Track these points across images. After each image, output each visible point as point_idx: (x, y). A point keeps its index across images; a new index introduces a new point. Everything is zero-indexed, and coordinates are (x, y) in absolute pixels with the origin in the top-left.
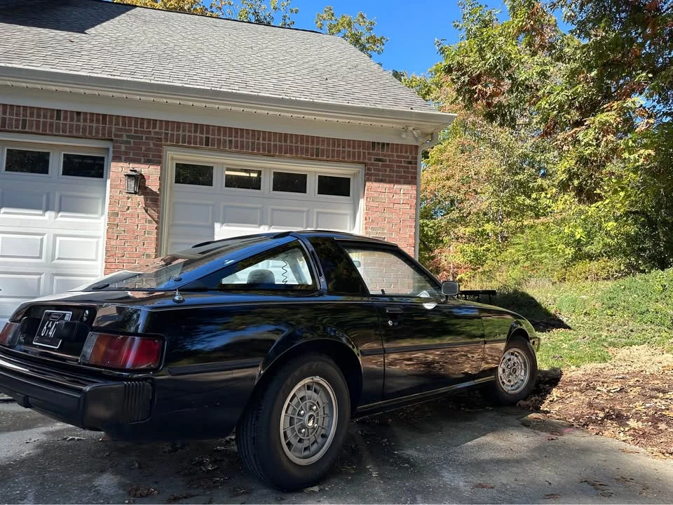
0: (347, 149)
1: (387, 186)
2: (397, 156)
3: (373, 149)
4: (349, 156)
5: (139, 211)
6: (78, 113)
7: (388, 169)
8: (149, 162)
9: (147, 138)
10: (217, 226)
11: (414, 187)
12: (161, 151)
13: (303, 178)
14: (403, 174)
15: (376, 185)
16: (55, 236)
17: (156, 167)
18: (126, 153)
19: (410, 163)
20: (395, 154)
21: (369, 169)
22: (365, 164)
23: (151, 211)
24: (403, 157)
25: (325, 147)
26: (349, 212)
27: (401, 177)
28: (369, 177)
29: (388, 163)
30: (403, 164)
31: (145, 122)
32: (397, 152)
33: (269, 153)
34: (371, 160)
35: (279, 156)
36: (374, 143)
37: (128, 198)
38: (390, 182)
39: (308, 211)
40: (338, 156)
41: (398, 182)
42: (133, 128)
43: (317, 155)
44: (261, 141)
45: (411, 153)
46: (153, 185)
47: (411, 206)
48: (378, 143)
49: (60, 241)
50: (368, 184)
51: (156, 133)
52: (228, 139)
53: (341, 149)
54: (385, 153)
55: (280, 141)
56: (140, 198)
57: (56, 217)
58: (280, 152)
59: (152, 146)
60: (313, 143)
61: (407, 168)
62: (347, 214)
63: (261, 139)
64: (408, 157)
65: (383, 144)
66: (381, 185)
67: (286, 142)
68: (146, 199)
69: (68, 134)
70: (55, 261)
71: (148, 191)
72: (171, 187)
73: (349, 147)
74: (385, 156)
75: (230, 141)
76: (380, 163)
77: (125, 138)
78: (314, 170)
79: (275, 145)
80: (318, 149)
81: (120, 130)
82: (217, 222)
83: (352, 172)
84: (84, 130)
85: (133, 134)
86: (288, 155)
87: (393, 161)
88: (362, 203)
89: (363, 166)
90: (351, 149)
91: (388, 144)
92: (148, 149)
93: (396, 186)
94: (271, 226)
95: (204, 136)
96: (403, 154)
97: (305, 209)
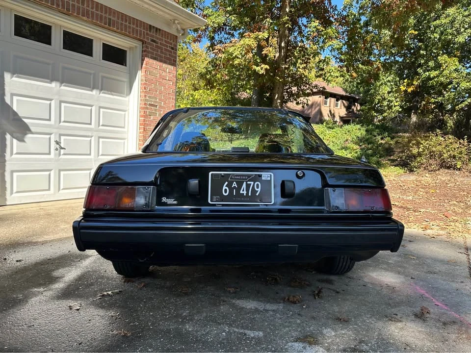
0: (132, 26)
1: (159, 63)
2: (166, 41)
3: (150, 31)
4: (133, 32)
7: (159, 51)
10: (7, 76)
11: (175, 68)
13: (90, 42)
14: (168, 56)
15: (151, 61)
19: (172, 48)
20: (164, 39)
21: (147, 47)
22: (143, 42)
24: (169, 43)
25: (115, 19)
26: (125, 79)
27: (167, 59)
28: (145, 54)
29: (159, 45)
30: (168, 49)
32: (165, 38)
33: (67, 12)
34: (148, 40)
35: (76, 17)
36: (150, 26)
38: (161, 61)
39: (94, 74)
40: (125, 31)
41: (165, 62)
43: (109, 25)
45: (173, 41)
47: (173, 83)
48: (154, 27)
50: (146, 59)
53: (127, 24)
54: (158, 36)
58: (78, 13)
60: (106, 13)
61: (171, 52)
62: (124, 82)
64: (171, 44)
65: (157, 28)
66: (155, 62)
67: (84, 5)
73: (134, 24)
74: (157, 38)
76: (154, 44)
78: (100, 37)
79: (74, 5)
80: (110, 19)
82: (7, 71)
83: (128, 46)
86: (85, 18)
87: (164, 45)
88: (140, 75)
89: (141, 43)
90: (135, 27)
91: (160, 30)
93: (164, 65)
96: (169, 40)
97: (92, 72)
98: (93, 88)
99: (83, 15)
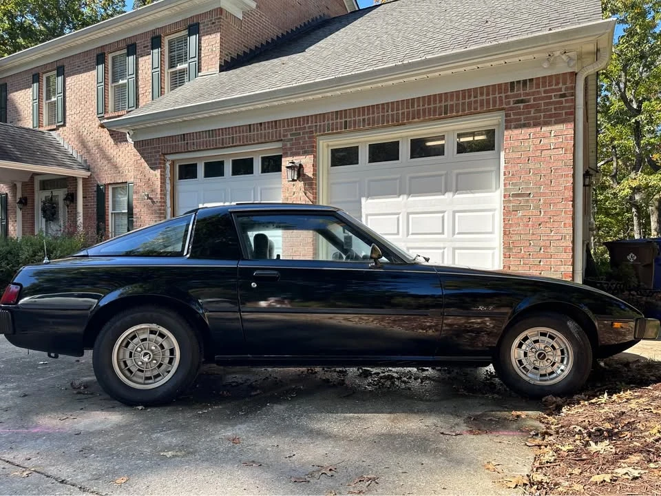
0: (479, 98)
1: (531, 130)
2: (545, 92)
3: (512, 90)
4: (482, 105)
5: (300, 194)
6: (261, 124)
7: (533, 111)
8: (305, 153)
9: (303, 133)
10: (363, 200)
11: (571, 125)
12: (315, 142)
14: (553, 112)
15: (516, 132)
17: (310, 156)
18: (291, 149)
19: (565, 95)
20: (542, 89)
21: (509, 115)
22: (503, 110)
23: (309, 194)
24: (553, 91)
25: (454, 102)
27: (550, 116)
29: (532, 102)
30: (554, 99)
31: (302, 120)
32: (544, 86)
33: (398, 123)
36: (512, 83)
37: (294, 185)
38: (535, 125)
39: (446, 174)
40: (470, 108)
41: (547, 124)
42: (294, 127)
43: (446, 113)
44: (390, 113)
45: (565, 84)
46: (309, 172)
47: (566, 150)
48: (519, 82)
50: (507, 133)
51: (310, 127)
52: (361, 118)
53: (472, 99)
54: (528, 91)
55: (408, 108)
56: (300, 184)
58: (408, 119)
59: (307, 139)
60: (441, 101)
61: (560, 102)
62: (492, 171)
63: (390, 111)
64: (560, 90)
65: (525, 82)
66: (524, 131)
67: (414, 107)
68: (305, 184)
69: (256, 142)
71: (306, 177)
72: (328, 170)
73: (482, 94)
74: (528, 94)
75: (364, 120)
76: (521, 105)
77: (289, 137)
78: (451, 129)
79: (403, 113)
80: (446, 106)
81: (286, 131)
82: (363, 196)
84: (265, 136)
85: (294, 132)
86: (416, 120)
87: (543, 98)
89: (501, 113)
90: (484, 97)
91: (531, 80)
92: (304, 143)
93: (544, 129)
94: (409, 195)
95: (343, 120)
96: (553, 87)
97: (443, 172)
98: (446, 191)
99: (413, 118)
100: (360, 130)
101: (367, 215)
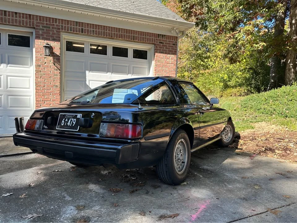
0: (147, 37)
1: (164, 55)
2: (169, 41)
3: (159, 37)
4: (148, 40)
5: (51, 64)
6: (16, 13)
7: (165, 47)
8: (54, 40)
9: (53, 28)
10: (87, 72)
11: (176, 56)
12: (60, 35)
13: (126, 50)
14: (171, 50)
15: (159, 54)
16: (7, 76)
17: (58, 43)
18: (42, 35)
19: (174, 44)
20: (168, 40)
21: (156, 47)
22: (155, 44)
23: (56, 64)
24: (172, 42)
25: (137, 35)
26: (147, 67)
27: (170, 51)
28: (156, 51)
29: (165, 44)
30: (171, 45)
31: (51, 19)
32: (169, 39)
33: (111, 37)
34: (157, 43)
35: (116, 39)
36: (159, 34)
37: (45, 58)
38: (165, 53)
39: (129, 66)
40: (143, 40)
41: (169, 54)
42: (45, 22)
43: (134, 39)
44: (108, 31)
45: (175, 40)
46: (57, 51)
47: (174, 65)
48: (161, 35)
49: (10, 79)
50: (156, 54)
51: (57, 25)
52: (92, 30)
53: (144, 36)
54: (164, 39)
55: (117, 32)
56: (51, 58)
57: (7, 67)
58: (117, 37)
59: (55, 32)
60: (132, 34)
61: (173, 47)
62: (146, 68)
63: (108, 30)
64: (173, 42)
65: (163, 35)
66: (162, 54)
67: (120, 32)
68: (54, 59)
69: (11, 24)
70: (9, 89)
71: (55, 54)
74: (163, 41)
75: (93, 31)
76: (161, 44)
77: (41, 27)
78: (131, 46)
79: (114, 34)
80: (134, 36)
81: (39, 23)
82: (87, 70)
83: (148, 48)
84: (20, 22)
85: (45, 25)
86: (121, 39)
87: (168, 44)
88: (153, 63)
89: (153, 45)
90: (149, 37)
91: (165, 35)
92: (53, 34)
93: (168, 55)
94: (112, 73)
95: (81, 28)
96: (171, 40)
99: (119, 38)
100: (90, 36)
101: (89, 81)
